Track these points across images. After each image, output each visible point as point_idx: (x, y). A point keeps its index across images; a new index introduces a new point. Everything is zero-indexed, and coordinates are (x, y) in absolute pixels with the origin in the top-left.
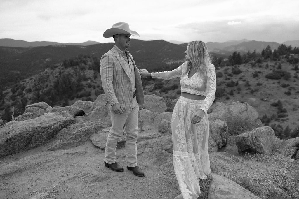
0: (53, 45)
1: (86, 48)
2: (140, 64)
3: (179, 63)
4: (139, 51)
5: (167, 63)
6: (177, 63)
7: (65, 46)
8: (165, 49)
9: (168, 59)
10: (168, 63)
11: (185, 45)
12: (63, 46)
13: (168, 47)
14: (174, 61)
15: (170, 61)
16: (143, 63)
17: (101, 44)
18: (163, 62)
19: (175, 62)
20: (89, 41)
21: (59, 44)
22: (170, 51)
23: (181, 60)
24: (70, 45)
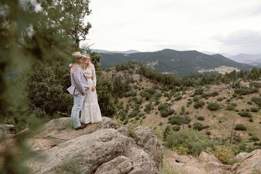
0: (103, 52)
1: (128, 55)
2: (173, 71)
3: (210, 72)
4: (173, 60)
5: (198, 71)
6: (209, 72)
7: (112, 54)
8: (198, 59)
9: (199, 68)
10: (200, 72)
11: (217, 56)
12: (111, 54)
13: (200, 57)
14: (205, 70)
15: (202, 69)
16: (176, 71)
17: (141, 53)
18: (195, 70)
19: (207, 71)
20: (131, 50)
21: (108, 52)
22: (203, 61)
23: (212, 69)
24: (116, 52)
